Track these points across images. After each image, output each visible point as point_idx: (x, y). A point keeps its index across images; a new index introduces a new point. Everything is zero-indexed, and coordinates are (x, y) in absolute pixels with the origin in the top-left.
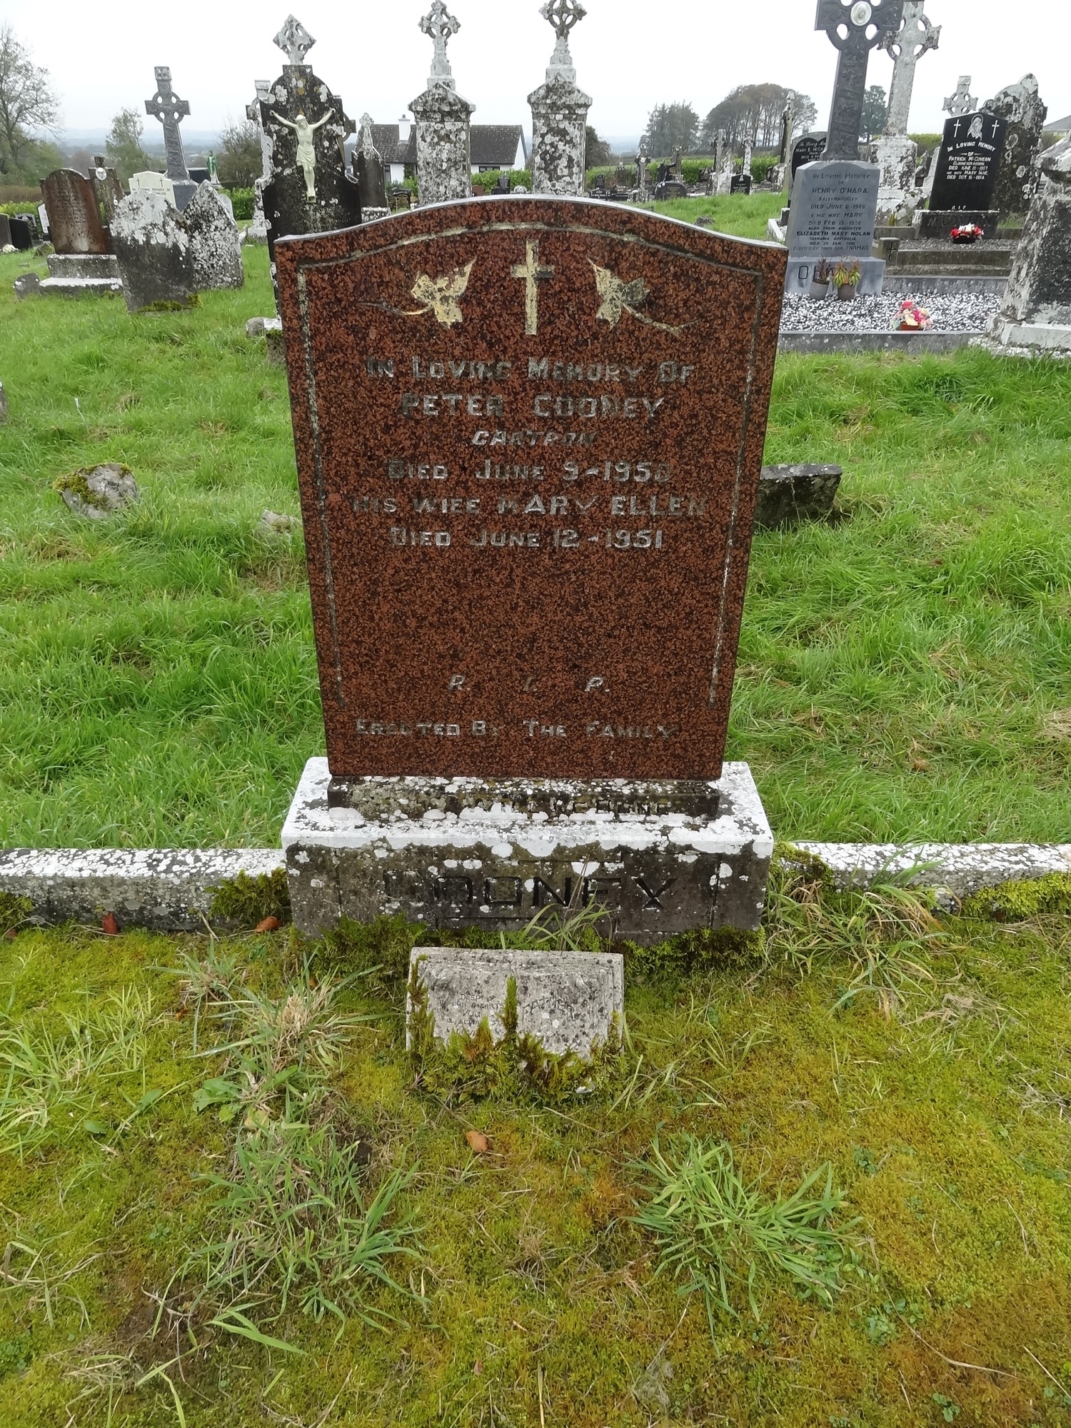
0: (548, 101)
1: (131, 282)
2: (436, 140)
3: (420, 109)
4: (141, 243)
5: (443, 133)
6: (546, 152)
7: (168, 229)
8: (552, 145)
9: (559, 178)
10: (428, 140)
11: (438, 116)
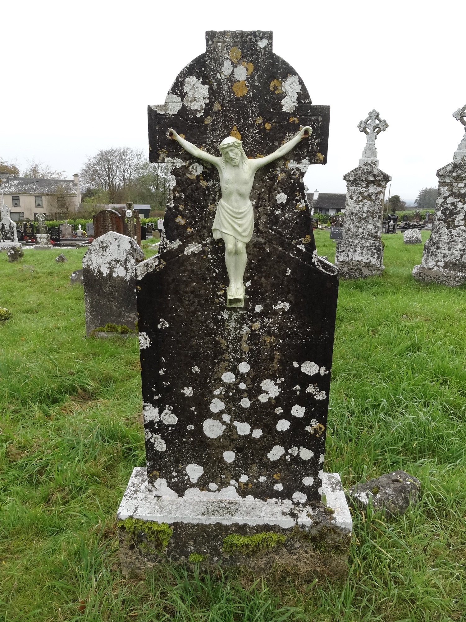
0: (454, 174)
1: (92, 306)
2: (360, 198)
3: (351, 178)
4: (105, 275)
5: (366, 194)
6: (447, 209)
7: (129, 265)
8: (452, 204)
9: (455, 227)
10: (355, 198)
11: (364, 184)
